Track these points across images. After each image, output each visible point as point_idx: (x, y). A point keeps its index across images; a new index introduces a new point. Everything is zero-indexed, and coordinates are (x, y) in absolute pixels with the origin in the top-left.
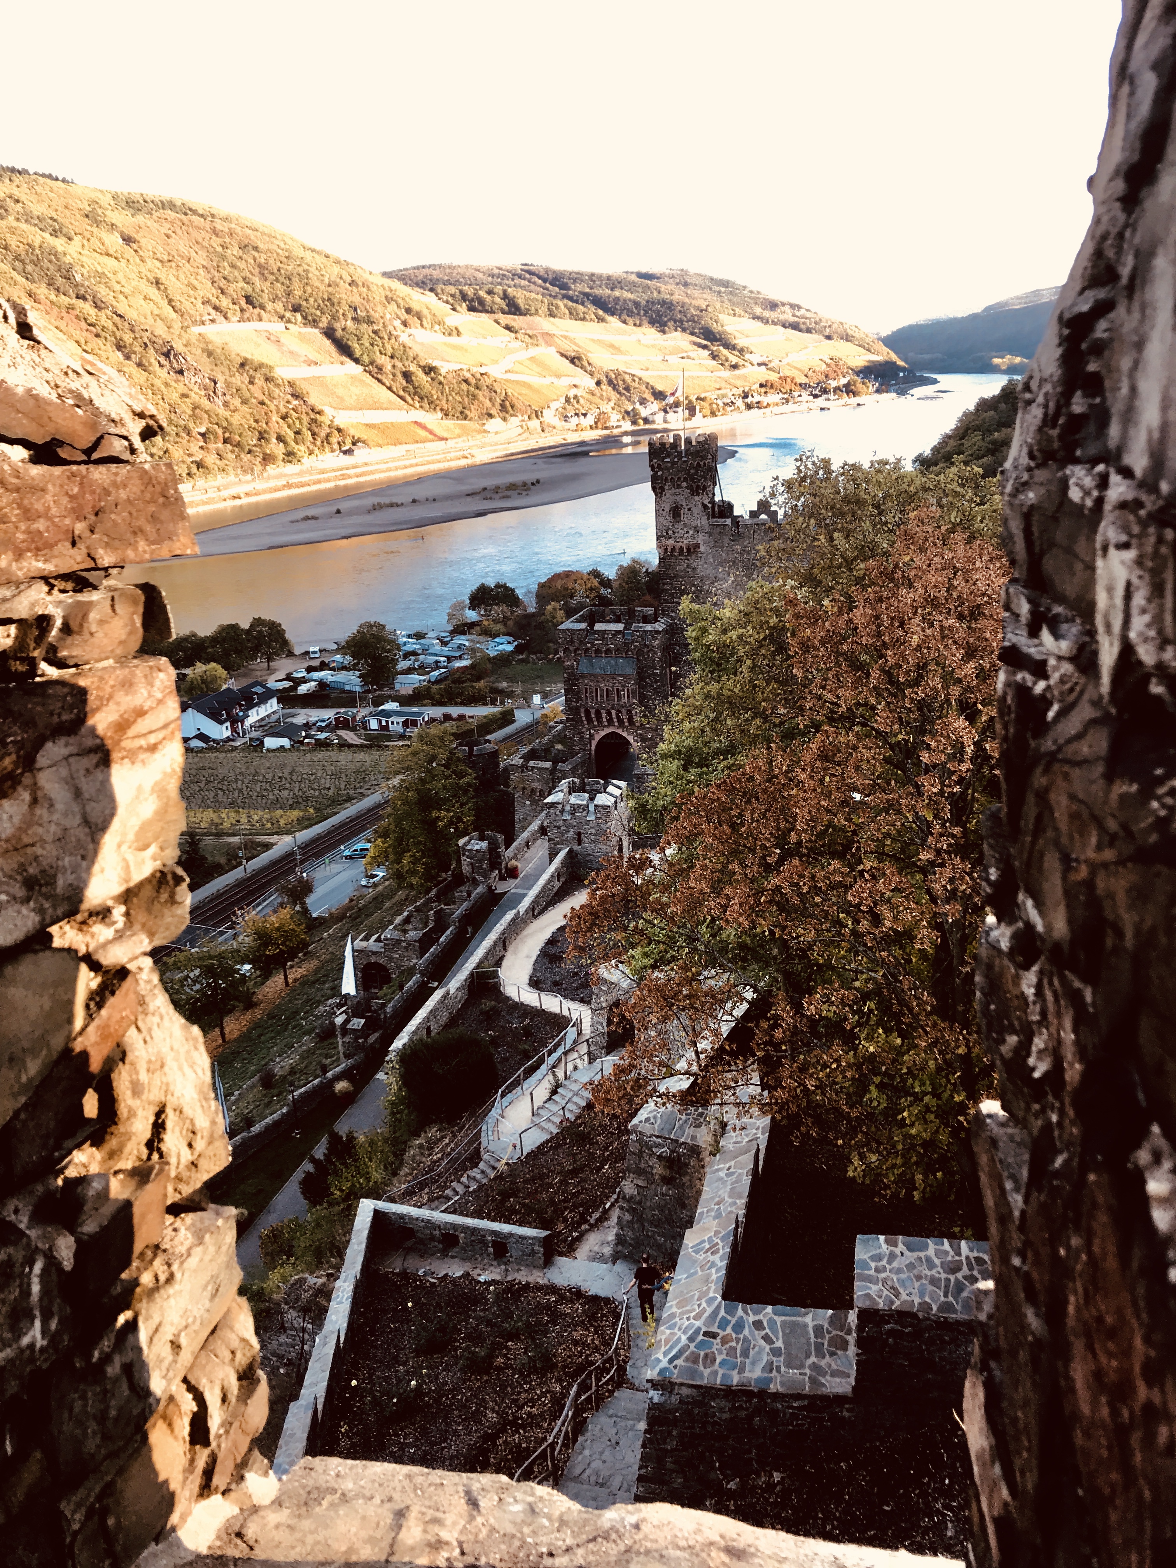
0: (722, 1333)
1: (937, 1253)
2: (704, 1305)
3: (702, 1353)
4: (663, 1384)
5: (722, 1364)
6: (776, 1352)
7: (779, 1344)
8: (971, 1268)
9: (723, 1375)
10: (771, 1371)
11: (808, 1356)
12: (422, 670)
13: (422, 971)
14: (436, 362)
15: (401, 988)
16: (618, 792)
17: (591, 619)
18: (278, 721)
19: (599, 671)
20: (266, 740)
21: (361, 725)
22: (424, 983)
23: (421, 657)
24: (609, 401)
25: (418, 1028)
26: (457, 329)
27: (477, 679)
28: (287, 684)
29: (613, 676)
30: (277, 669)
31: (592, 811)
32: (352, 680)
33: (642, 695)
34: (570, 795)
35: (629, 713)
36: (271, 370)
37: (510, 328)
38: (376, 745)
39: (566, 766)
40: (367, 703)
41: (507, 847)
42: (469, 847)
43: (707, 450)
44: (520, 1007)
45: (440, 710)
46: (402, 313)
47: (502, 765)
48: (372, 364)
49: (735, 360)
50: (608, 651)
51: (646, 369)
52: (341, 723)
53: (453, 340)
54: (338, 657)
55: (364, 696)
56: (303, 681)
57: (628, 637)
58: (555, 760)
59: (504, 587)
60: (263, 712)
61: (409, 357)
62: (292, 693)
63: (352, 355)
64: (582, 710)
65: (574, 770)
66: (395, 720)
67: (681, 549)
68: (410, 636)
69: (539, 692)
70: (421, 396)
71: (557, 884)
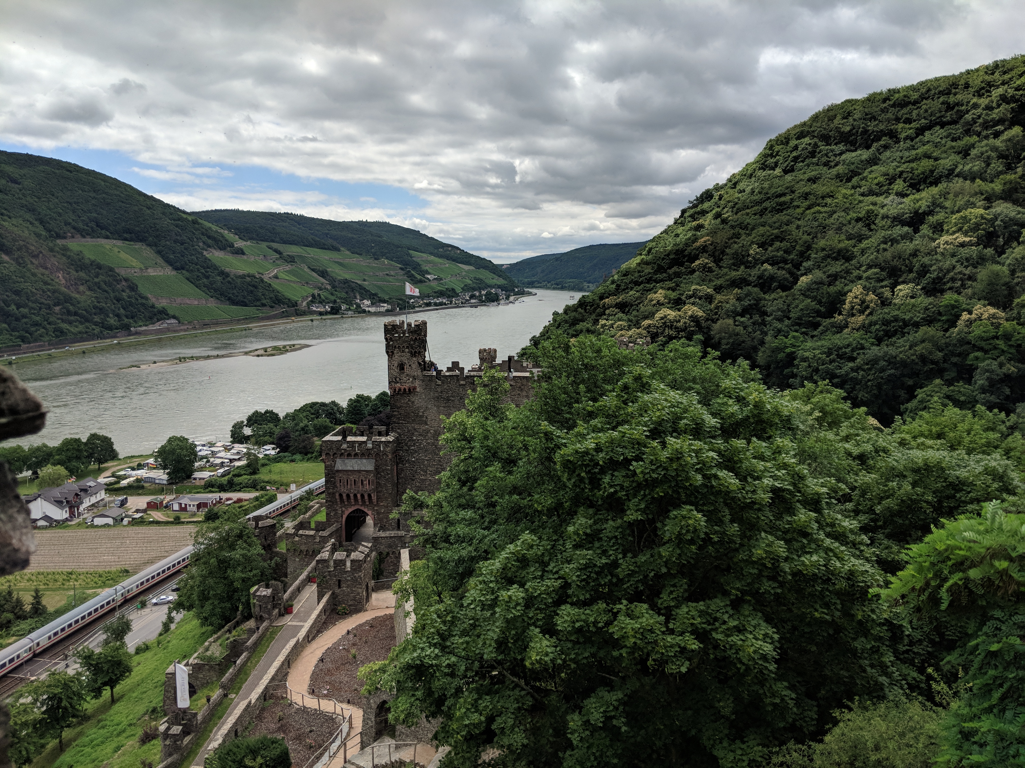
12: (212, 468)
13: (223, 687)
14: (227, 270)
15: (208, 700)
16: (367, 550)
17: (344, 433)
18: (105, 506)
19: (350, 468)
20: (95, 519)
21: (166, 507)
22: (226, 695)
23: (212, 460)
24: (341, 298)
25: (229, 731)
26: (242, 250)
27: (251, 474)
28: (112, 479)
29: (359, 471)
30: (106, 469)
31: (348, 564)
32: (161, 476)
33: (378, 484)
34: (333, 554)
35: (369, 496)
36: (111, 269)
37: (276, 251)
38: (177, 521)
39: (325, 533)
40: (171, 492)
41: (285, 592)
42: (258, 594)
43: (421, 330)
44: (304, 710)
45: (224, 495)
46: (205, 238)
47: (278, 534)
48: (183, 268)
49: (419, 277)
50: (356, 455)
51: (364, 280)
52: (152, 506)
53: (239, 257)
54: (151, 461)
55: (169, 487)
56: (125, 477)
57: (370, 445)
58: (317, 530)
59: (271, 412)
60: (94, 500)
61: (208, 265)
62: (116, 486)
63: (169, 262)
64: (337, 495)
65: (331, 536)
66: (192, 503)
67: (405, 389)
68: (204, 445)
69: (295, 482)
70: (215, 290)
71: (324, 617)
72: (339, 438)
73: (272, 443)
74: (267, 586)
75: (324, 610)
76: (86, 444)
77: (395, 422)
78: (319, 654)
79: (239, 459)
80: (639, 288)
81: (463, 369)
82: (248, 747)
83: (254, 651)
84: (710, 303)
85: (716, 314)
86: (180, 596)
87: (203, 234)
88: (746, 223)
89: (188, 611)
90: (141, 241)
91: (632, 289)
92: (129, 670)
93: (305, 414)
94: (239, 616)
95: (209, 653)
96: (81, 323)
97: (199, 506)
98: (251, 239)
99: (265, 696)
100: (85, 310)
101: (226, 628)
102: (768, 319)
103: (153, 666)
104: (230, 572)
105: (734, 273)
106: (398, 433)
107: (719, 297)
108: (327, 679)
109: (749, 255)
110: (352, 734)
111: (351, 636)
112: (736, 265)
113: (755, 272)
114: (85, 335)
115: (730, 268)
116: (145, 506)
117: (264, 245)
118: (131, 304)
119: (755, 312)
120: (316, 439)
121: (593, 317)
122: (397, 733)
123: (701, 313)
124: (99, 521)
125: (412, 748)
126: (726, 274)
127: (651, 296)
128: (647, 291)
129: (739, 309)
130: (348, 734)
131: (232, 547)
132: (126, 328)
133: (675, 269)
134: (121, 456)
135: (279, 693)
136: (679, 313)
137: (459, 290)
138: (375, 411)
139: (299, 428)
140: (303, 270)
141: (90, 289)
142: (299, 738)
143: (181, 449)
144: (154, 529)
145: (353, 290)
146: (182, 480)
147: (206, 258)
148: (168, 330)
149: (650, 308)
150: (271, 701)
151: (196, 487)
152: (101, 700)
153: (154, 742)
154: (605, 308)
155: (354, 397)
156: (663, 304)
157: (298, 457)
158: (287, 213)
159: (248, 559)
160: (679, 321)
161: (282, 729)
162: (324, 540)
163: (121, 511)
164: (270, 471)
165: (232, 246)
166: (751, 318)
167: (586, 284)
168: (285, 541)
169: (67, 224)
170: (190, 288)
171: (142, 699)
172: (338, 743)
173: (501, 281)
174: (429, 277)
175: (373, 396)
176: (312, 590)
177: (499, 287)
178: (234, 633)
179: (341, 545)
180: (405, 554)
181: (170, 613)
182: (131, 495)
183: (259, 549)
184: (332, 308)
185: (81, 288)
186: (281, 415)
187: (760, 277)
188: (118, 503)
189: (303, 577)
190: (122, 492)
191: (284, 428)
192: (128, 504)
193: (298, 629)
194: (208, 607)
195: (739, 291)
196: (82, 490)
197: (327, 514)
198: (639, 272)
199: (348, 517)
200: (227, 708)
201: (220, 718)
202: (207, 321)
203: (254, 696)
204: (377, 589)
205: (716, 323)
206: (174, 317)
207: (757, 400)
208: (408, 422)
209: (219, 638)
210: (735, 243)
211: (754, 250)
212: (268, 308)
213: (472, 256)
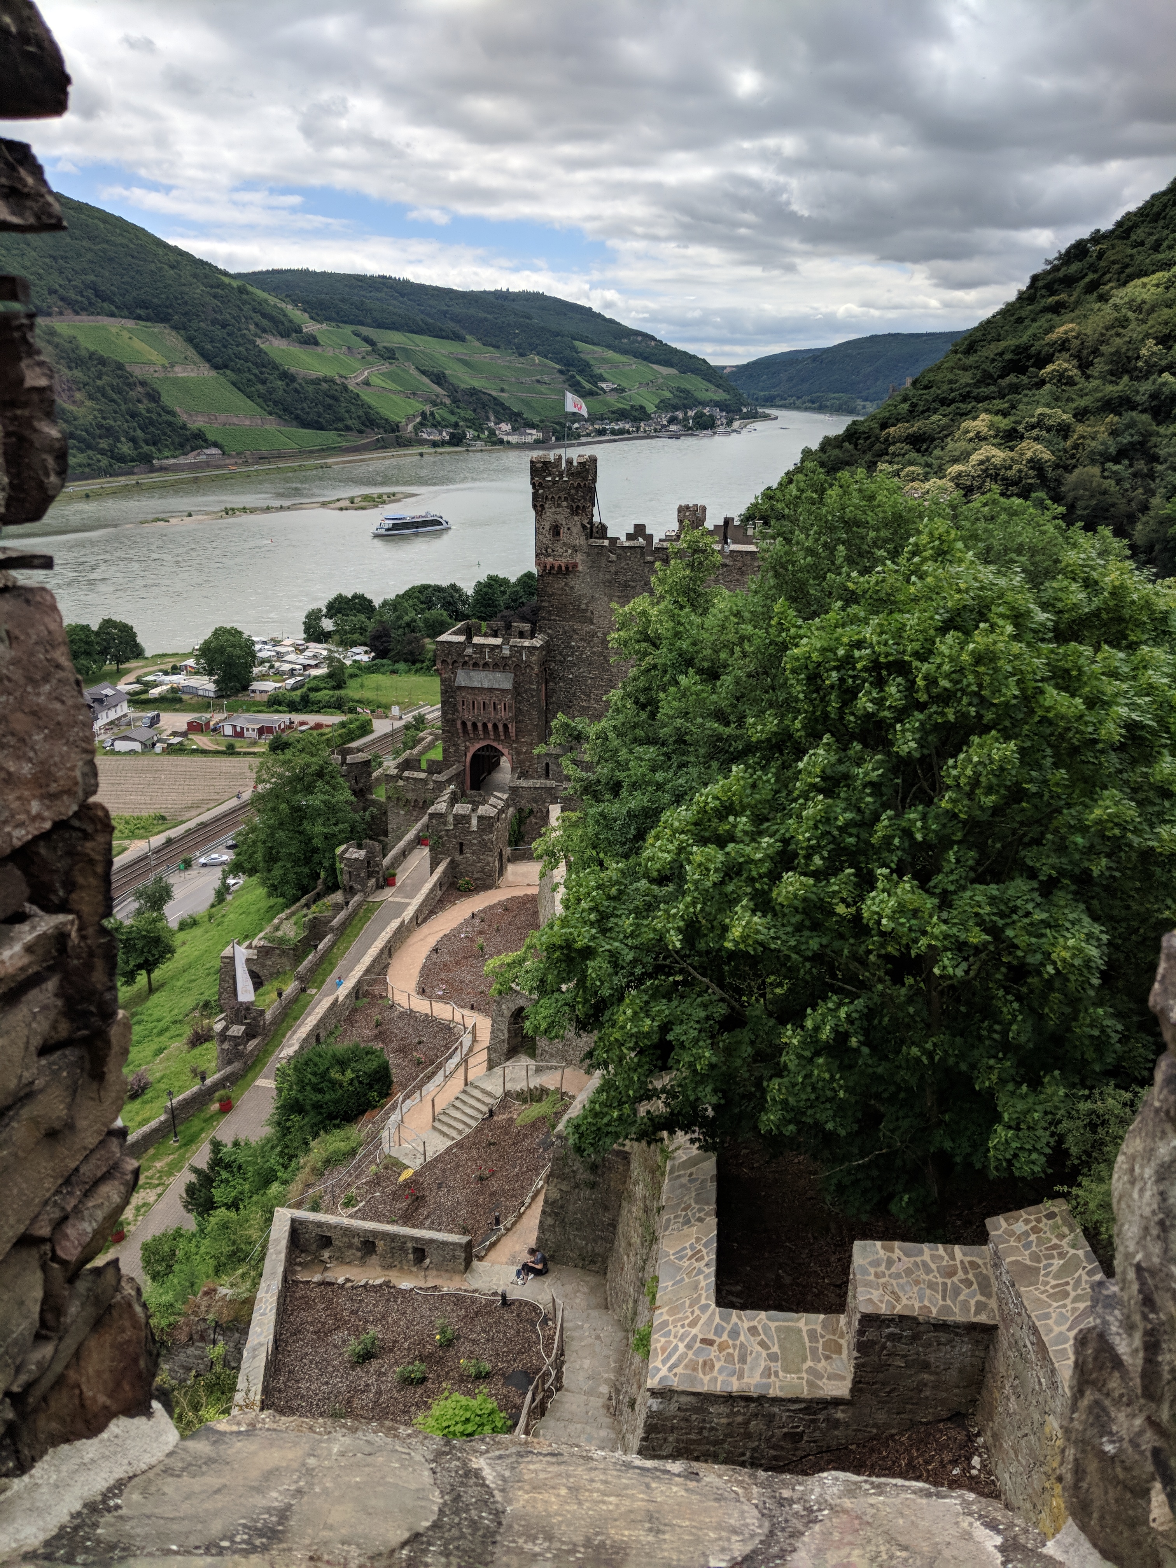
0: (718, 1340)
1: (933, 1257)
2: (697, 1312)
3: (701, 1361)
4: (663, 1393)
5: (721, 1371)
6: (773, 1357)
7: (775, 1349)
8: (966, 1272)
9: (723, 1382)
10: (769, 1376)
11: (804, 1360)
12: (278, 677)
13: (300, 978)
14: (293, 370)
15: (280, 995)
16: (501, 804)
17: (469, 632)
18: (129, 724)
19: (477, 684)
20: (117, 743)
21: (215, 730)
22: (303, 990)
23: (277, 664)
24: (465, 420)
25: (308, 1036)
26: (314, 338)
27: (334, 688)
28: (137, 687)
29: (491, 690)
30: (128, 671)
31: (474, 822)
32: (206, 685)
33: (519, 711)
34: (453, 806)
35: (505, 726)
36: (120, 366)
37: (367, 340)
38: (231, 751)
39: (442, 778)
40: (220, 708)
41: (384, 856)
42: (347, 855)
43: (587, 471)
44: (410, 1014)
45: (297, 718)
46: (258, 317)
47: (374, 775)
48: (226, 367)
49: (588, 386)
50: (486, 665)
51: (502, 390)
52: (194, 727)
53: (310, 349)
54: (191, 662)
55: (218, 701)
56: (155, 685)
57: (506, 652)
58: (430, 771)
59: (362, 597)
60: (113, 715)
61: (264, 362)
62: (143, 697)
63: (206, 357)
64: (459, 723)
65: (449, 781)
66: (251, 726)
67: (560, 567)
68: (265, 643)
69: (398, 704)
70: (276, 403)
71: (439, 893)
72: (462, 638)
73: (365, 644)
74: (360, 847)
75: (440, 884)
76: (97, 634)
77: (544, 618)
78: (432, 942)
79: (316, 666)
80: (948, 410)
81: (651, 536)
82: (334, 1056)
83: (342, 934)
84: (1065, 438)
85: (1073, 456)
86: (238, 855)
87: (254, 310)
88: (1139, 300)
89: (250, 876)
90: (162, 321)
91: (935, 411)
92: (171, 950)
93: (411, 602)
94: (320, 887)
95: (280, 934)
96: (82, 451)
97: (261, 731)
98: (328, 319)
99: (357, 992)
100: (86, 431)
101: (303, 901)
102: (1160, 468)
103: (203, 948)
104: (306, 826)
105: (1110, 388)
106: (549, 635)
107: (1080, 429)
108: (443, 975)
109: (1138, 358)
110: (476, 1050)
111: (477, 921)
112: (1115, 374)
113: (1146, 387)
114: (87, 470)
115: (1103, 378)
116: (184, 728)
117: (348, 329)
118: (152, 423)
119: (1138, 455)
120: (427, 640)
121: (868, 457)
122: (539, 1052)
123: (1047, 456)
124: (121, 746)
125: (559, 1072)
126: (1096, 390)
127: (968, 424)
128: (962, 415)
129: (1112, 450)
130: (471, 1049)
131: (309, 790)
132: (146, 459)
133: (1012, 378)
134: (148, 654)
135: (377, 989)
136: (1011, 454)
137: (651, 408)
138: (515, 603)
139: (402, 622)
140: (407, 372)
141: (91, 397)
142: (403, 1050)
143: (234, 646)
144: (199, 761)
145: (484, 406)
146: (237, 692)
147: (261, 350)
148: (207, 465)
149: (963, 445)
150: (365, 1000)
151: (256, 704)
152: (135, 987)
153: (207, 1045)
154: (888, 442)
155: (483, 578)
156: (985, 439)
157: (401, 666)
158: (384, 277)
159: (332, 808)
160: (1010, 468)
161: (381, 1036)
162: (440, 787)
163: (151, 733)
164: (362, 686)
165: (299, 330)
166: (1131, 466)
167: (860, 403)
168: (384, 786)
169: (52, 292)
170: (239, 399)
171: (189, 989)
172: (456, 1059)
173: (720, 395)
174: (604, 385)
175: (513, 580)
176: (423, 854)
177: (717, 404)
178: (314, 908)
179: (464, 794)
180: (555, 811)
181: (225, 878)
182: (165, 710)
183: (345, 795)
184: (452, 435)
185: (78, 396)
186: (377, 603)
187: (1154, 396)
188: (147, 721)
189: (410, 836)
190: (152, 706)
191: (381, 622)
192: (161, 723)
193: (404, 906)
194: (277, 871)
195: (1116, 419)
196: (95, 700)
197: (444, 750)
198: (950, 382)
199: (475, 756)
200: (305, 1007)
201: (296, 1019)
202: (264, 453)
203: (342, 992)
204: (515, 858)
205: (1070, 472)
206: (216, 445)
207: (1117, 583)
208: (564, 619)
209: (293, 914)
210: (1118, 335)
211: (1149, 348)
212: (355, 433)
213: (676, 351)
